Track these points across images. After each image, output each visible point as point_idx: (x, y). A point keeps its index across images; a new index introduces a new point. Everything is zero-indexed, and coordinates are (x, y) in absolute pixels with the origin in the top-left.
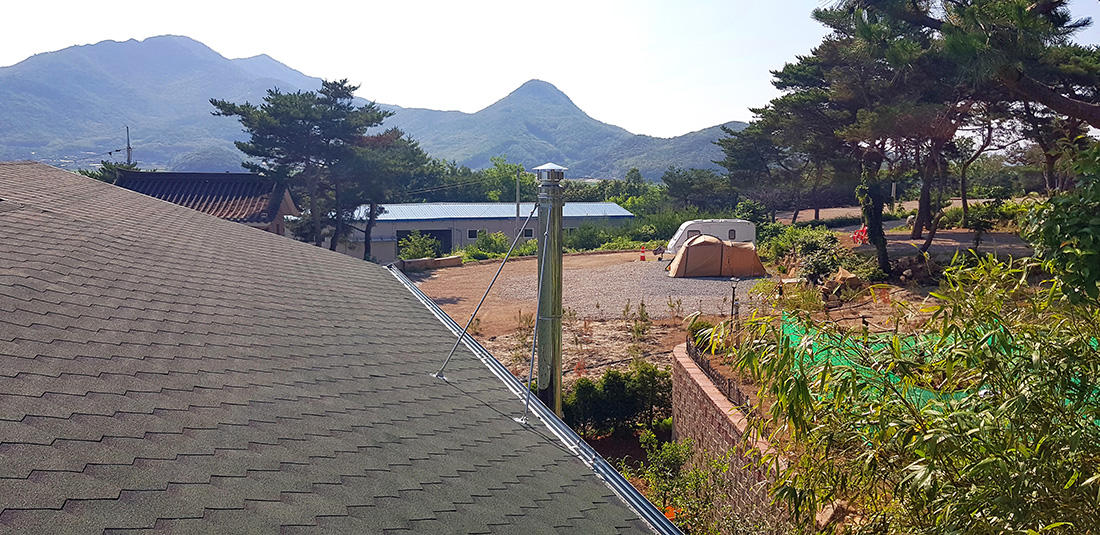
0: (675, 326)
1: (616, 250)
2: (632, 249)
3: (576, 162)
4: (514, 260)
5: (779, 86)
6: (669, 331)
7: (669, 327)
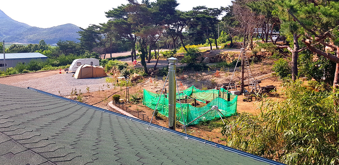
0: (89, 96)
1: (48, 70)
2: (54, 70)
3: (8, 36)
4: (8, 76)
5: (107, 17)
6: (88, 97)
7: (87, 96)
